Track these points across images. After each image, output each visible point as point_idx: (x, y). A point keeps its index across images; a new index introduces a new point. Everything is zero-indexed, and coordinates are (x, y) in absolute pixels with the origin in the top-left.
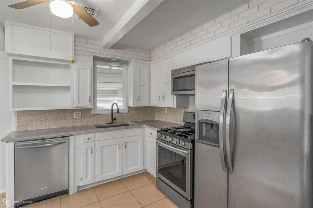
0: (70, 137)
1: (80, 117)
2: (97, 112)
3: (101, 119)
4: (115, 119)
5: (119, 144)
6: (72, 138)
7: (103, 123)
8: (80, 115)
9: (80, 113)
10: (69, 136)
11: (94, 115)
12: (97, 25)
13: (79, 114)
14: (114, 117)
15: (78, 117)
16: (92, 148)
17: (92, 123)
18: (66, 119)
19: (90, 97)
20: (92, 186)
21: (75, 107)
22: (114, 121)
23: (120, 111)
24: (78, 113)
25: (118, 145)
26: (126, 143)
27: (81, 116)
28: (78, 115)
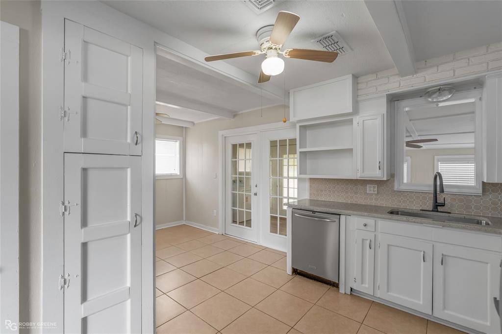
0: (341, 216)
1: (376, 193)
2: (403, 188)
3: (413, 200)
4: (443, 205)
5: (424, 252)
6: (343, 218)
7: (415, 207)
8: (376, 189)
9: (376, 186)
10: (340, 214)
11: (400, 192)
12: (336, 57)
13: (374, 187)
14: (440, 200)
15: (372, 192)
16: (371, 241)
17: (396, 204)
18: (356, 193)
19: (380, 162)
20: (373, 300)
21: (358, 176)
22: (440, 209)
23: (445, 190)
24: (372, 186)
25: (422, 253)
26: (443, 255)
27: (378, 190)
28: (372, 189)
